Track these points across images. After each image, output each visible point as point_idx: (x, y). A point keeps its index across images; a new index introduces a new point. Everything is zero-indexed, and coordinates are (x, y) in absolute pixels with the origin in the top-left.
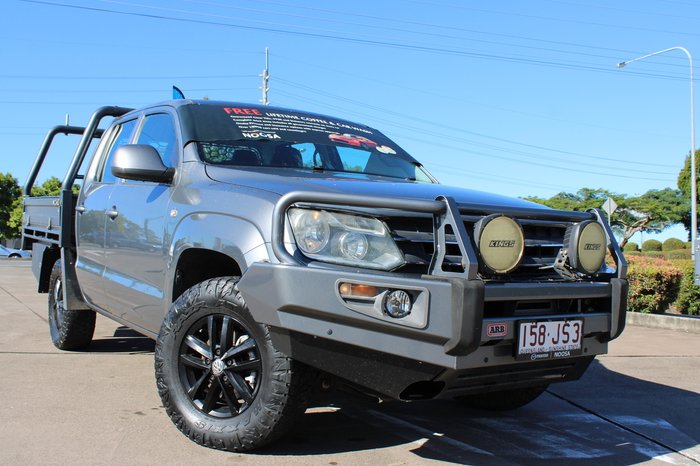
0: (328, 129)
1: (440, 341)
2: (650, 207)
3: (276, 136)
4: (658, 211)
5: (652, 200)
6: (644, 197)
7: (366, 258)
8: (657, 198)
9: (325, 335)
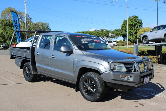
0: (93, 39)
1: (135, 83)
2: (116, 33)
3: (87, 42)
4: (117, 34)
5: (116, 31)
6: (114, 31)
7: (119, 70)
8: (117, 31)
9: (118, 83)
